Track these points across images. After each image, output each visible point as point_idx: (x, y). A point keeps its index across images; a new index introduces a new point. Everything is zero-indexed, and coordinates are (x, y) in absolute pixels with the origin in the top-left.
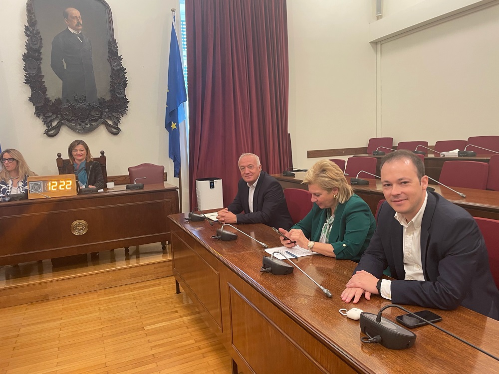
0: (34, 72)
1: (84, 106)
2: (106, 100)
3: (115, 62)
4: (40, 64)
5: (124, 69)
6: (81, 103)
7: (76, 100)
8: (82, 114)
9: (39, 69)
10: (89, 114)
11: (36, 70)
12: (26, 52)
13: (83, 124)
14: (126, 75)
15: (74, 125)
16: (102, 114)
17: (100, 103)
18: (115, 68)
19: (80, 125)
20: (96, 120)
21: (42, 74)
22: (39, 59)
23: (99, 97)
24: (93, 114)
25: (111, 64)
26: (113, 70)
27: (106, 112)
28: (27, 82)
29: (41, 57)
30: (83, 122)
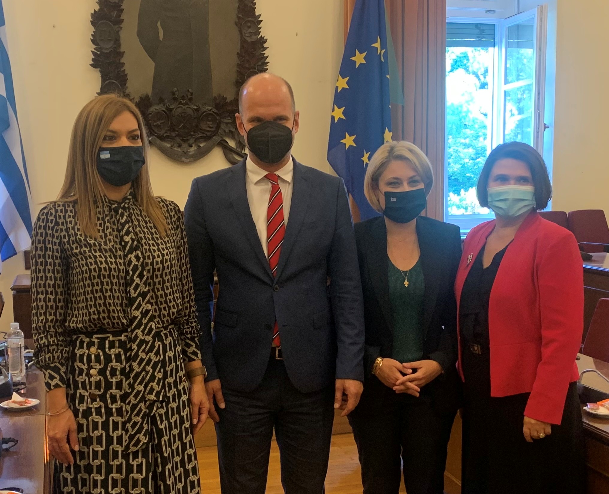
0: (108, 46)
1: (189, 111)
2: (228, 100)
3: (249, 27)
4: (118, 32)
5: (263, 41)
6: (184, 104)
7: (175, 99)
8: (184, 127)
9: (117, 42)
10: (197, 126)
11: (112, 42)
12: (97, 8)
13: (185, 146)
14: (267, 53)
15: (169, 145)
16: (218, 127)
17: (217, 106)
18: (249, 40)
19: (180, 146)
20: (207, 138)
21: (122, 50)
22: (119, 22)
23: (215, 93)
24: (203, 126)
25: (240, 31)
26: (243, 41)
27: (227, 123)
28: (95, 64)
29: (122, 18)
30: (184, 141)
